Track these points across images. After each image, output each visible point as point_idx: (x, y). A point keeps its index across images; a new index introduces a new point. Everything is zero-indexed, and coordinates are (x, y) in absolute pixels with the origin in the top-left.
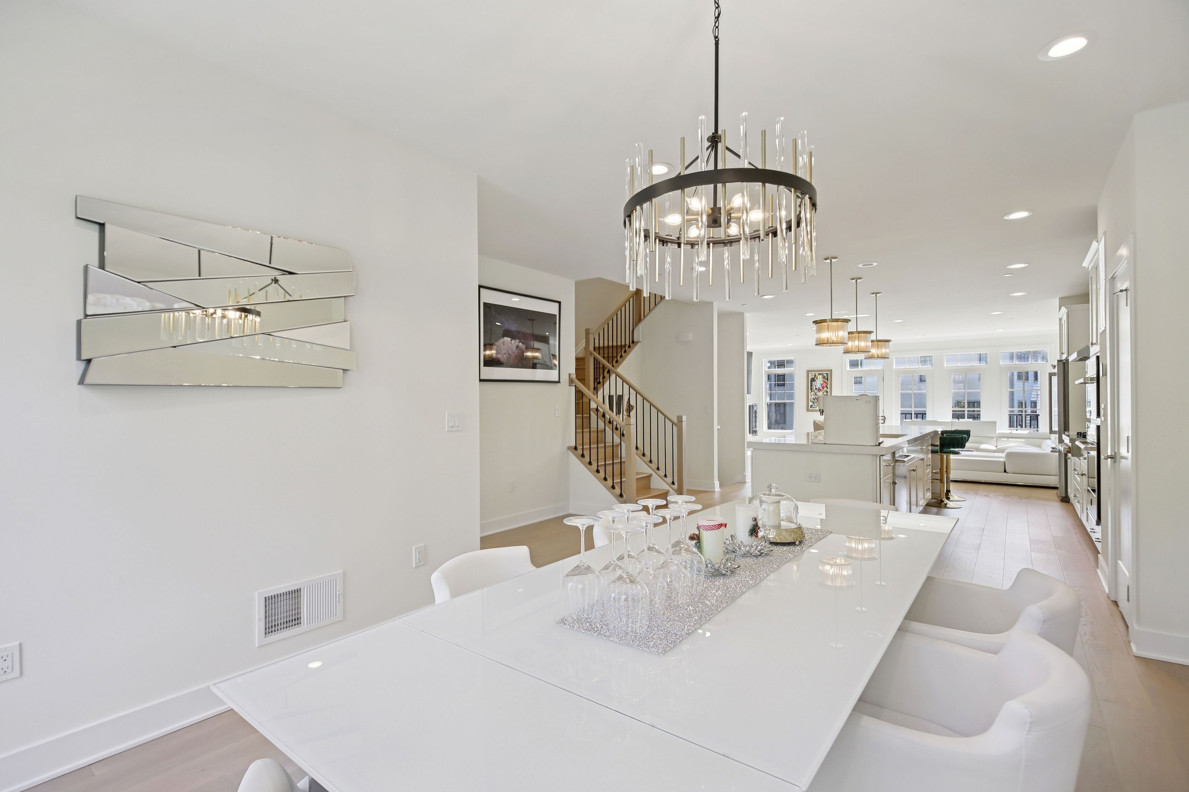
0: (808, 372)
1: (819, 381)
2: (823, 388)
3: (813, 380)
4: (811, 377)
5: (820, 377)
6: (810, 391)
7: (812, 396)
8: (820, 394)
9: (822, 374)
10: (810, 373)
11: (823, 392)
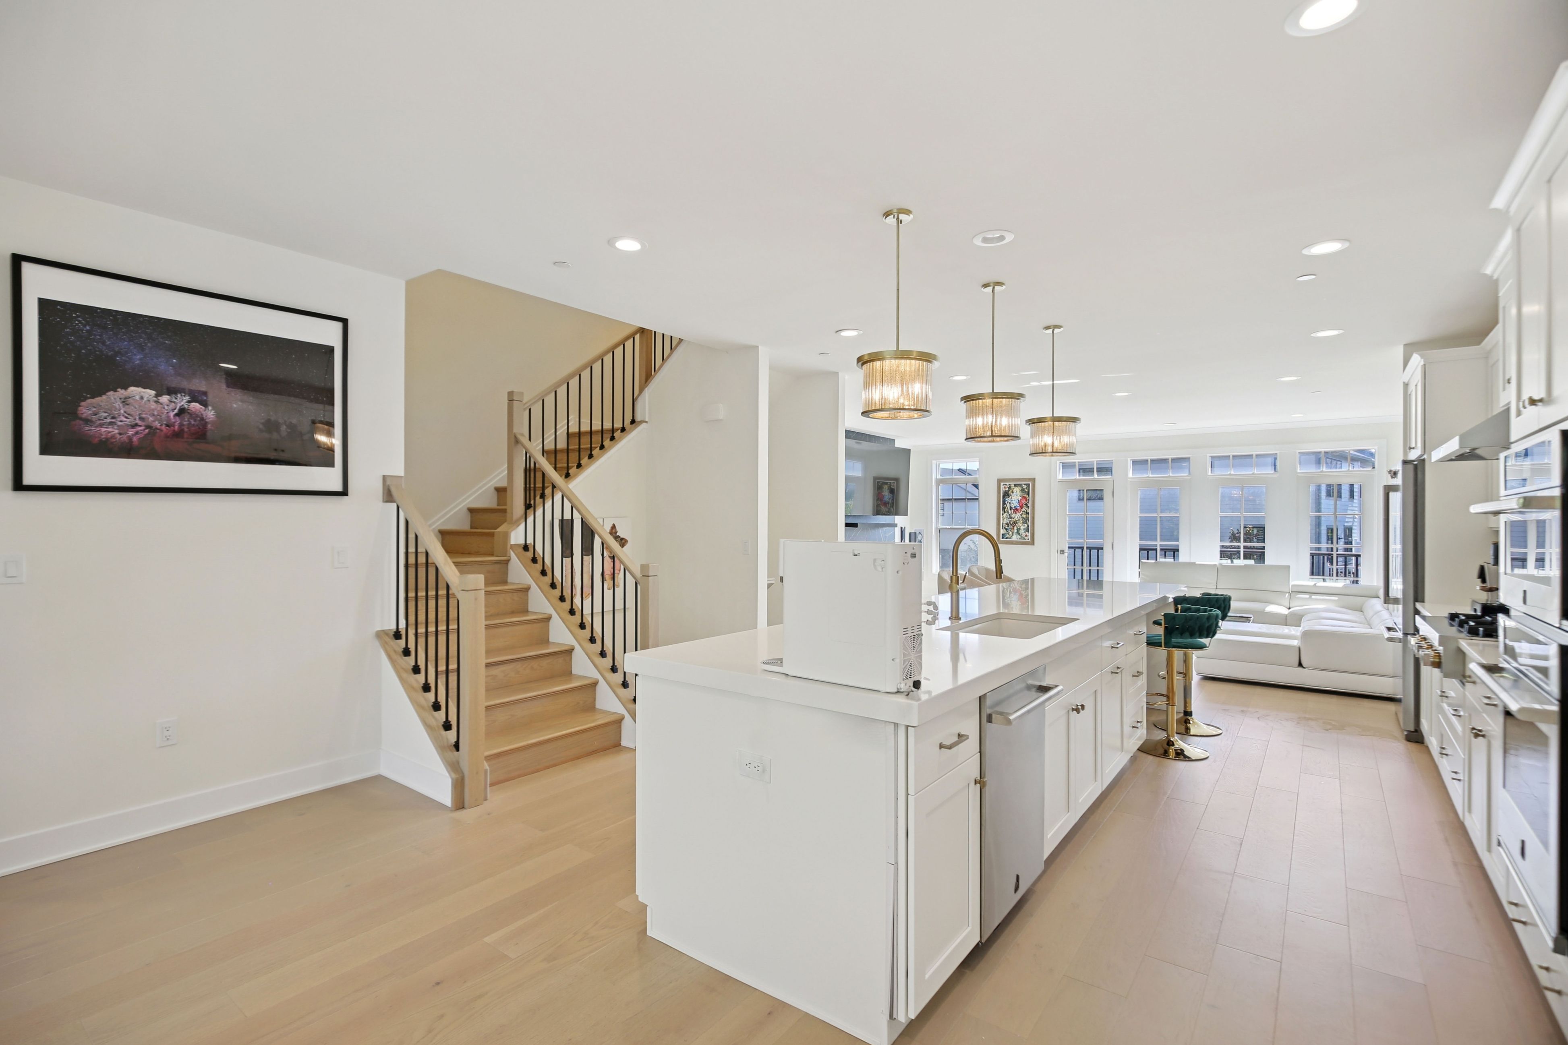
0: (999, 481)
1: (1015, 496)
2: (1022, 507)
3: (1006, 494)
4: (1004, 490)
5: (1017, 490)
6: (1002, 512)
7: (1004, 520)
8: (1017, 516)
9: (1020, 485)
10: (1002, 484)
11: (1021, 513)
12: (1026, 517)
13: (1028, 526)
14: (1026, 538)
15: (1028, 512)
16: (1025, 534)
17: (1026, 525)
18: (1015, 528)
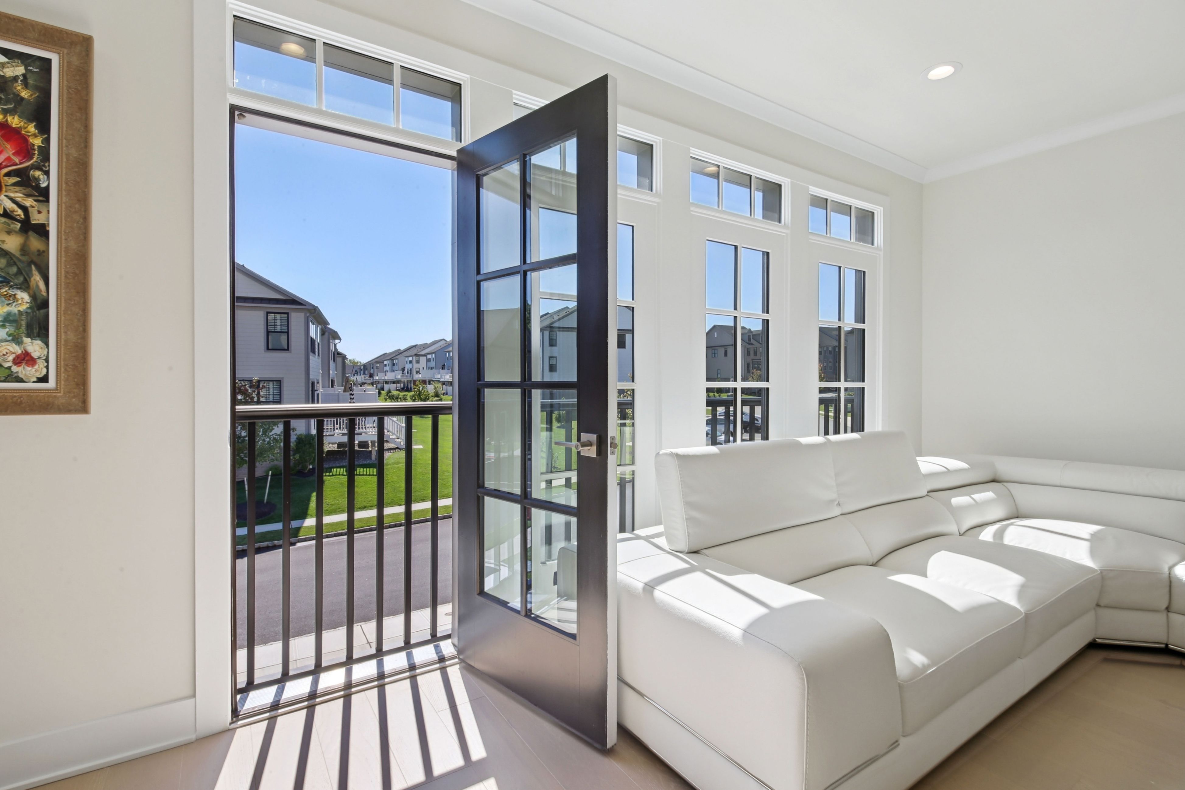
12: (24, 249)
13: (40, 304)
14: (20, 370)
15: (36, 218)
16: (17, 349)
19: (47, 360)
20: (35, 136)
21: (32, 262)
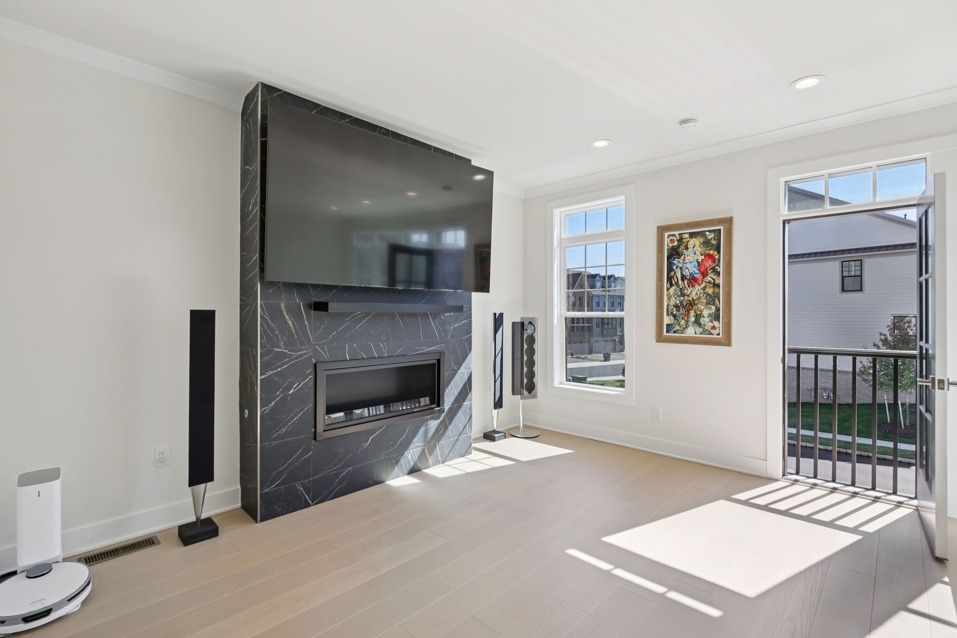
0: (661, 230)
1: (692, 254)
2: (704, 274)
3: (675, 253)
4: (671, 245)
5: (696, 242)
6: (666, 284)
7: (671, 298)
8: (694, 292)
9: (702, 234)
10: (666, 235)
11: (702, 286)
12: (714, 293)
13: (718, 310)
14: (713, 331)
15: (717, 282)
16: (712, 325)
17: (713, 307)
18: (692, 313)
19: (719, 328)
20: (717, 255)
21: (716, 296)
